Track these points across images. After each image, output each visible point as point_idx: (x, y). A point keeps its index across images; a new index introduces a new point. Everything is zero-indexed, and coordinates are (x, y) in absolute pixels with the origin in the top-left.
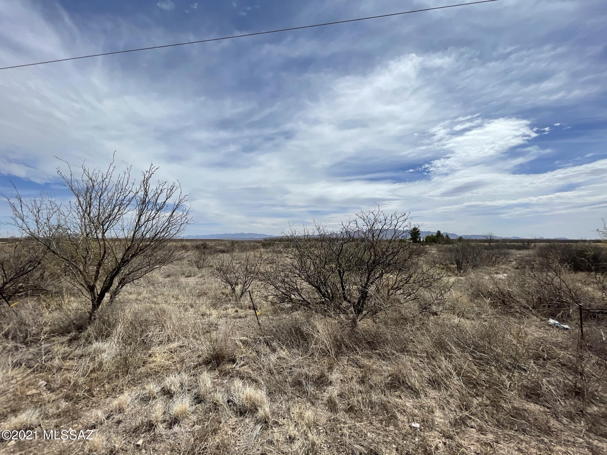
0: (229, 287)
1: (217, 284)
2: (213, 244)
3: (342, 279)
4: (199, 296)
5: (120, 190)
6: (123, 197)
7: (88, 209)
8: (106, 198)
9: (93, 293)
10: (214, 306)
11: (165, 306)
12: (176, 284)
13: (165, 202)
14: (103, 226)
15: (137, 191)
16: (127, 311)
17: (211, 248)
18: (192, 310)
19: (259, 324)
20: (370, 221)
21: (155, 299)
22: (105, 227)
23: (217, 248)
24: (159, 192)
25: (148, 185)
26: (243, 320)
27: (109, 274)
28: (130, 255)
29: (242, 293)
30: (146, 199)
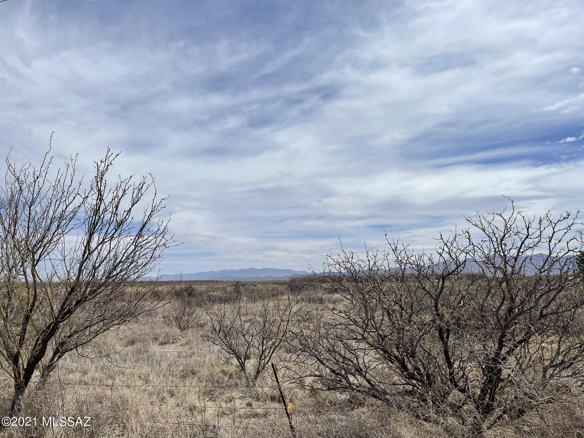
0: (235, 361)
1: (214, 357)
2: (204, 288)
3: (445, 345)
4: (184, 377)
5: (60, 195)
6: (65, 207)
7: (12, 227)
8: (38, 209)
9: (17, 366)
10: (210, 395)
11: (126, 392)
12: (145, 355)
13: (130, 209)
14: (34, 253)
15: (86, 195)
16: (69, 397)
17: (201, 294)
18: (171, 401)
19: (292, 427)
20: (496, 231)
21: (110, 382)
22: (37, 257)
23: (211, 296)
24: (120, 194)
25: (104, 182)
26: (261, 421)
27: (41, 334)
28: (74, 303)
29: (258, 372)
30: (100, 206)
